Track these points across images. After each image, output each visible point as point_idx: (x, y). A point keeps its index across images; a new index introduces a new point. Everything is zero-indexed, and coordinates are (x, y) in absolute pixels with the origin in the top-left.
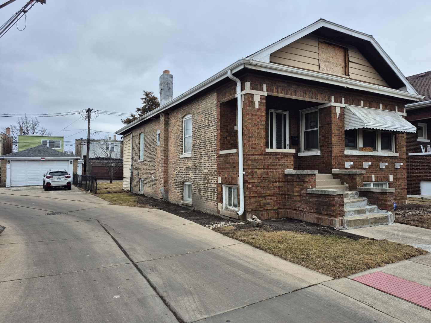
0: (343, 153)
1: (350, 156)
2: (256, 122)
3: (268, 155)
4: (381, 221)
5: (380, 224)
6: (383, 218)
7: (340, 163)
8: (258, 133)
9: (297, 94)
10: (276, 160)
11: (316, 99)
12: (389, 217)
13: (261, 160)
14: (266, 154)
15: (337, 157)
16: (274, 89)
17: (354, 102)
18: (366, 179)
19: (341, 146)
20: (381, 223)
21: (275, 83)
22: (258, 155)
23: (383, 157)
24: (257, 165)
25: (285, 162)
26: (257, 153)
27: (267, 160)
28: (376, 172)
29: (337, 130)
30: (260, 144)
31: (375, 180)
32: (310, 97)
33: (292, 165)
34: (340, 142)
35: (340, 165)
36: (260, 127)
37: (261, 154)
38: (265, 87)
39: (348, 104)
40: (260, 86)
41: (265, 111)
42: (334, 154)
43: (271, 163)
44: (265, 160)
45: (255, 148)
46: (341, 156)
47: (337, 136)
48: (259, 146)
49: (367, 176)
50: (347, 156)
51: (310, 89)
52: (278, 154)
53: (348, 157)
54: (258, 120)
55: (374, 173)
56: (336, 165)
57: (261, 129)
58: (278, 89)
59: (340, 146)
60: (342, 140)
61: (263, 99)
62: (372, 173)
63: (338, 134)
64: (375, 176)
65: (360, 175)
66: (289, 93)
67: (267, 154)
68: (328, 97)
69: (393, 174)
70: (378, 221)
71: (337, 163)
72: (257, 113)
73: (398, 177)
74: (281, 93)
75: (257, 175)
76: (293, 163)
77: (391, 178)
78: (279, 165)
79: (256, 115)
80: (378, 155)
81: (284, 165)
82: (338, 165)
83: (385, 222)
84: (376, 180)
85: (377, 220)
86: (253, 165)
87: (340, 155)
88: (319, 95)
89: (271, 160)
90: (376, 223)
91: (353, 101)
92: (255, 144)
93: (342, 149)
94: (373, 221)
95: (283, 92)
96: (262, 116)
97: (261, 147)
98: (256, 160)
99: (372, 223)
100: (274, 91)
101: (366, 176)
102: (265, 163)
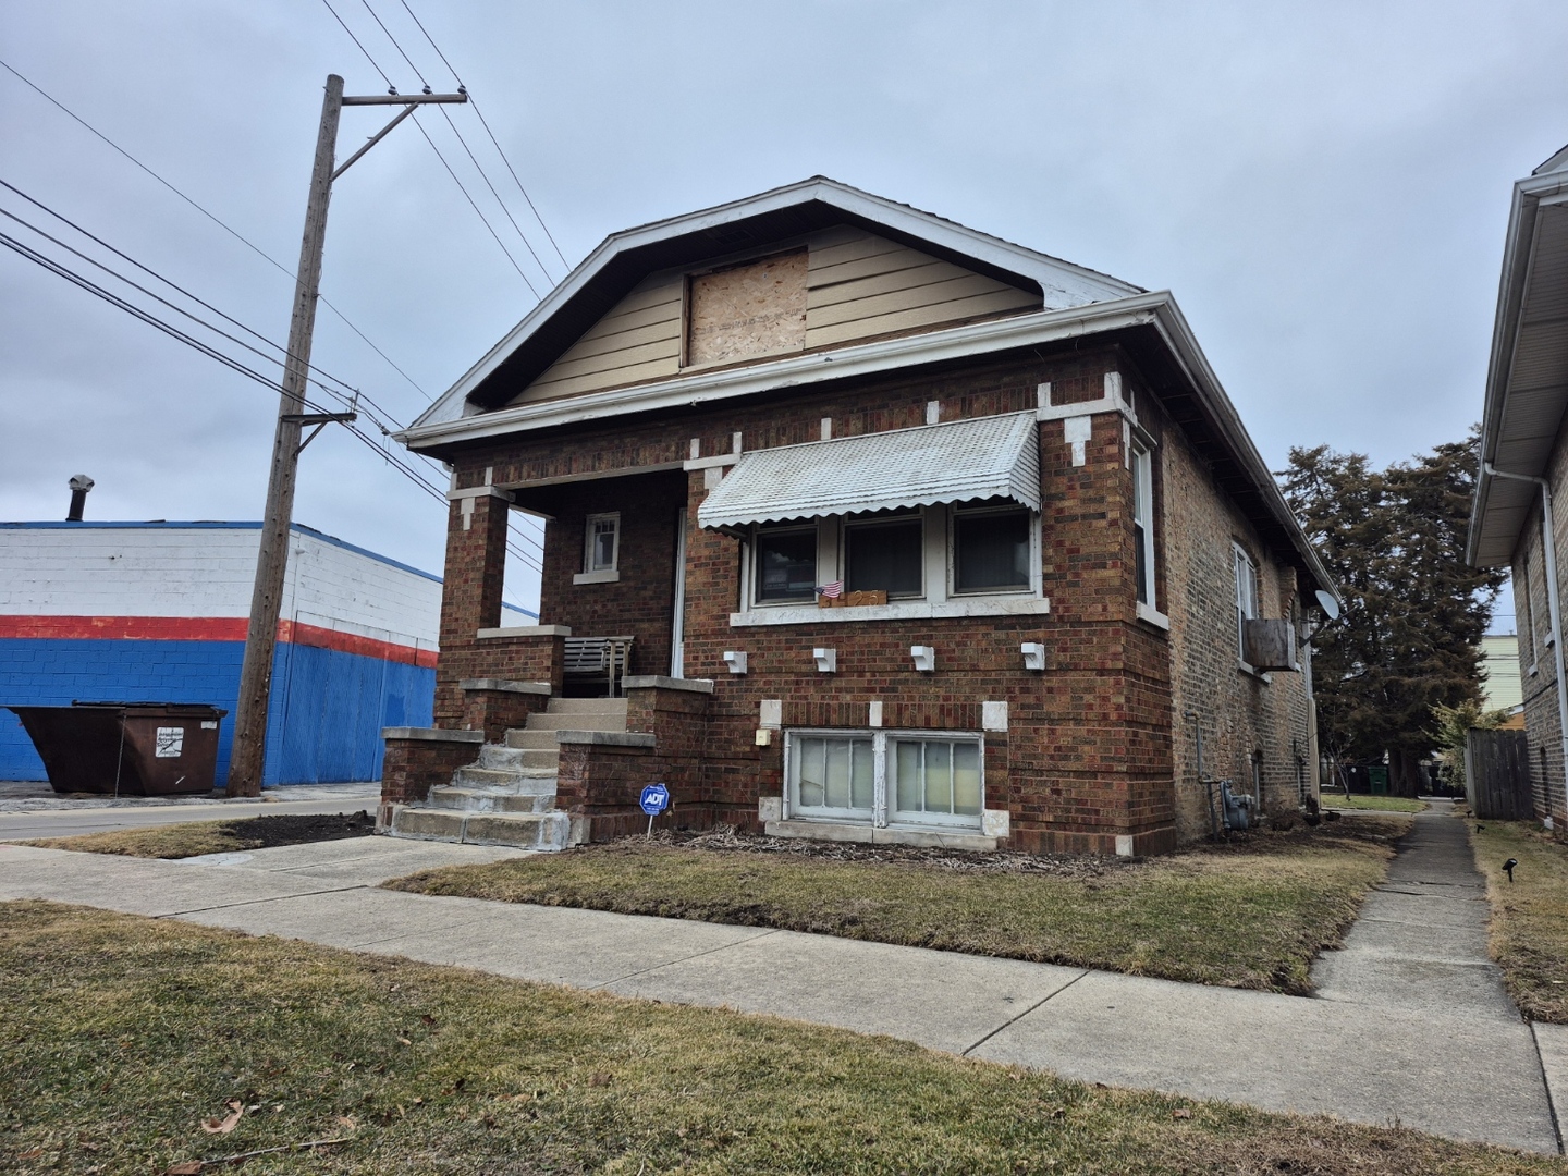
0: (728, 622)
1: (760, 630)
2: (463, 566)
3: (484, 646)
4: (507, 835)
5: (499, 841)
6: (519, 825)
7: (713, 657)
8: (465, 592)
9: (574, 466)
10: (504, 659)
11: (632, 464)
12: (541, 828)
13: (467, 659)
14: (480, 644)
15: (706, 636)
16: (512, 472)
17: (783, 435)
18: (834, 718)
19: (720, 599)
20: (505, 839)
21: (519, 456)
22: (463, 647)
23: (943, 623)
24: (454, 674)
25: (526, 664)
26: (458, 644)
27: (481, 658)
28: (894, 690)
29: (706, 545)
30: (466, 620)
31: (885, 721)
32: (613, 465)
33: (548, 669)
34: (717, 584)
35: (714, 664)
36: (471, 576)
37: (468, 645)
38: (489, 473)
39: (757, 449)
40: (479, 473)
41: (485, 535)
42: (691, 629)
43: (489, 665)
44: (475, 660)
45: (455, 631)
46: (717, 633)
47: (707, 565)
48: (463, 625)
49: (841, 705)
50: (748, 630)
51: (617, 442)
52: (507, 641)
53: (753, 635)
54: (468, 559)
55: (882, 690)
56: (696, 665)
57: (473, 580)
58: (522, 468)
59: (715, 598)
60: (726, 577)
61: (484, 504)
62: (872, 690)
63: (710, 558)
64: (885, 707)
65: (641, 694)
66: (551, 470)
67: (482, 642)
68: (677, 447)
69: (1011, 700)
70: (495, 832)
71: (702, 659)
72: (468, 542)
73: (1048, 714)
74: (529, 476)
75: (454, 699)
76: (548, 663)
77: (995, 716)
78: (510, 671)
79: (464, 549)
80: (901, 616)
81: (524, 670)
82: (703, 664)
83: (522, 840)
84: (893, 720)
85: (492, 828)
86: (447, 672)
87: (713, 630)
88: (645, 450)
89: (490, 659)
90: (487, 836)
91: (782, 431)
92: (457, 620)
93: (724, 610)
94: (478, 827)
95: (533, 473)
96: (477, 547)
97: (469, 626)
98: (454, 661)
99: (470, 834)
100: (511, 477)
101: (834, 703)
102: (474, 666)
